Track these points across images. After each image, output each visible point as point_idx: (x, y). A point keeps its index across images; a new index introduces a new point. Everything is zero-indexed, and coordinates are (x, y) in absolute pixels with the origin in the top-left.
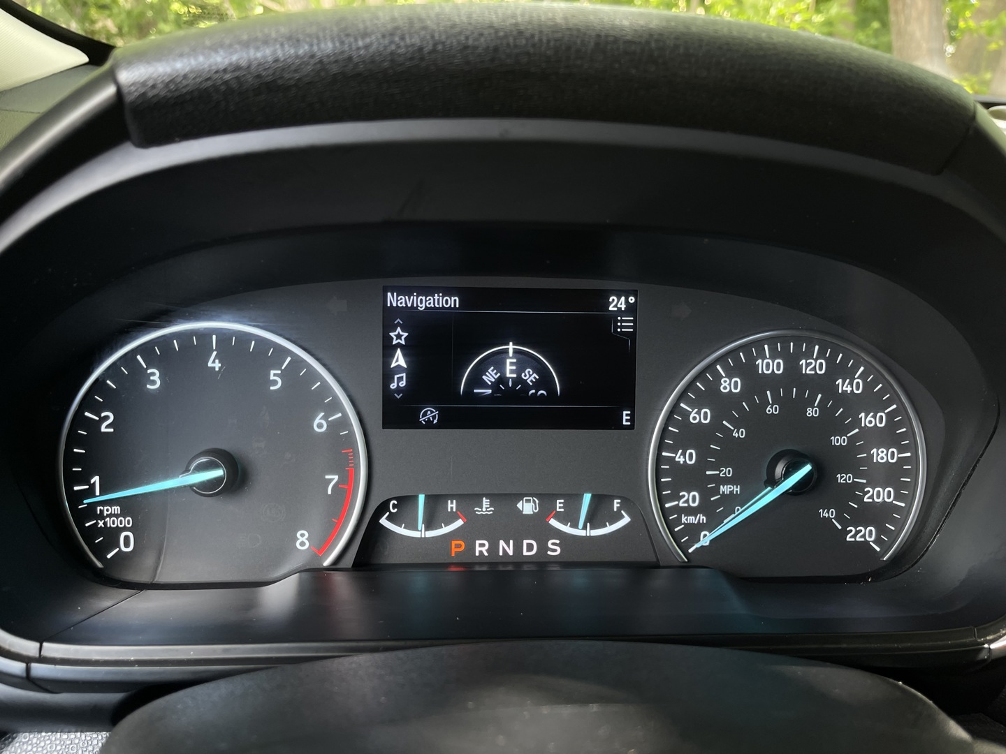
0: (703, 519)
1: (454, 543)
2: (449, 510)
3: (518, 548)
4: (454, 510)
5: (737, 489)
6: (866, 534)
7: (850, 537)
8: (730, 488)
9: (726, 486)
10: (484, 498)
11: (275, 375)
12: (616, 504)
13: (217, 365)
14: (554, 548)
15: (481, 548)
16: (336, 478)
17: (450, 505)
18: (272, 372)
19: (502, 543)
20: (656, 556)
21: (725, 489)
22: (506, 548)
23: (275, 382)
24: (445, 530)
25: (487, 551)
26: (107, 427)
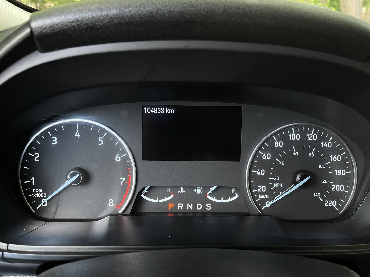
0: (267, 197)
1: (169, 204)
2: (168, 192)
3: (194, 207)
4: (170, 192)
5: (281, 185)
6: (333, 203)
7: (326, 205)
8: (278, 184)
9: (276, 184)
10: (181, 187)
11: (101, 139)
12: (233, 190)
13: (79, 135)
14: (209, 207)
15: (180, 206)
16: (124, 179)
17: (168, 190)
18: (100, 138)
19: (188, 205)
20: (249, 210)
21: (276, 185)
22: (190, 207)
23: (101, 142)
24: (166, 199)
25: (182, 207)
26: (37, 159)
